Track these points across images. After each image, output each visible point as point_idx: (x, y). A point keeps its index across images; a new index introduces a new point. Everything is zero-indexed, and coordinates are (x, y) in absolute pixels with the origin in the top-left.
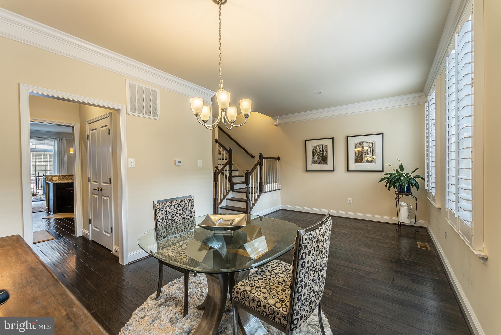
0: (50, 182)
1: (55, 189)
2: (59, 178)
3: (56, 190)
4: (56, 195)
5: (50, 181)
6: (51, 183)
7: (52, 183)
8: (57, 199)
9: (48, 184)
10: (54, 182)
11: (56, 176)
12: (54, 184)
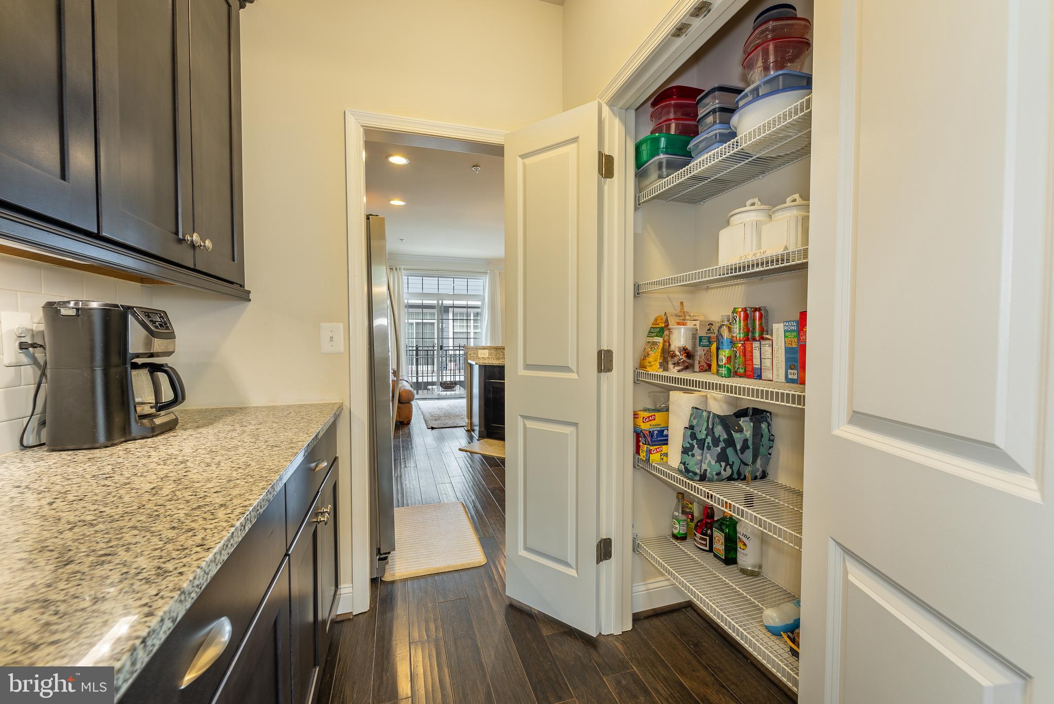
0: (473, 363)
1: (483, 379)
2: (490, 354)
3: (485, 382)
4: (485, 395)
5: (473, 360)
6: (476, 364)
7: (478, 366)
8: (485, 404)
9: (471, 365)
10: (481, 362)
11: (484, 348)
12: (480, 366)
